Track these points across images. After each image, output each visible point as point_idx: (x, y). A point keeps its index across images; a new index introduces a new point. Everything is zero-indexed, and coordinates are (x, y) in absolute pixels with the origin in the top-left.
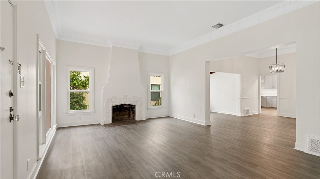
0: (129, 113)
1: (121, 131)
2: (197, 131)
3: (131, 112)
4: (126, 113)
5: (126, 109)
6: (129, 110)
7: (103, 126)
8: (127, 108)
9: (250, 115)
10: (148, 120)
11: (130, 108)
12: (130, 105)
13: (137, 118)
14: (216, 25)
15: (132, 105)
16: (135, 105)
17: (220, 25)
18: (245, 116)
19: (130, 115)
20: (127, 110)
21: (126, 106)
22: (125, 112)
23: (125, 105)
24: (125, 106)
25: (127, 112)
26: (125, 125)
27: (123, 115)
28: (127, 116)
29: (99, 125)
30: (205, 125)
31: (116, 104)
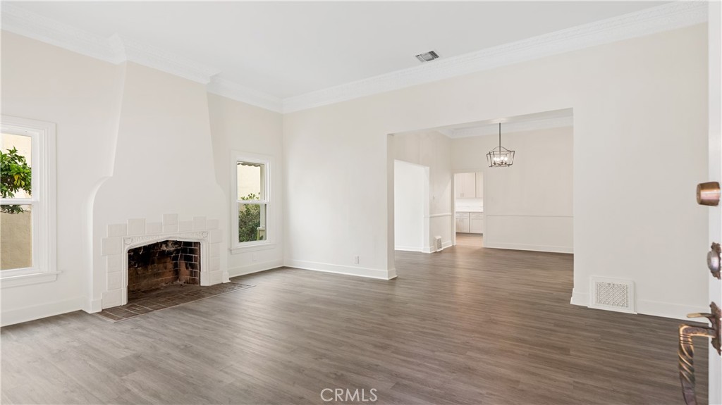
0: (176, 265)
1: (183, 324)
2: (388, 294)
3: (182, 264)
4: (166, 268)
5: (164, 255)
6: (175, 258)
7: (98, 316)
8: (170, 253)
9: (442, 249)
10: (236, 281)
11: (177, 251)
12: (180, 242)
13: (206, 279)
14: (426, 54)
15: (189, 244)
16: (198, 244)
17: (434, 55)
18: (436, 252)
19: (177, 273)
20: (169, 260)
21: (167, 246)
22: (161, 266)
23: (164, 246)
24: (164, 248)
25: (170, 265)
26: (182, 305)
27: (157, 275)
28: (169, 276)
29: (80, 314)
30: (387, 279)
31: (142, 241)
